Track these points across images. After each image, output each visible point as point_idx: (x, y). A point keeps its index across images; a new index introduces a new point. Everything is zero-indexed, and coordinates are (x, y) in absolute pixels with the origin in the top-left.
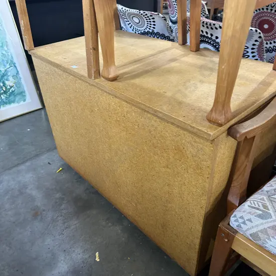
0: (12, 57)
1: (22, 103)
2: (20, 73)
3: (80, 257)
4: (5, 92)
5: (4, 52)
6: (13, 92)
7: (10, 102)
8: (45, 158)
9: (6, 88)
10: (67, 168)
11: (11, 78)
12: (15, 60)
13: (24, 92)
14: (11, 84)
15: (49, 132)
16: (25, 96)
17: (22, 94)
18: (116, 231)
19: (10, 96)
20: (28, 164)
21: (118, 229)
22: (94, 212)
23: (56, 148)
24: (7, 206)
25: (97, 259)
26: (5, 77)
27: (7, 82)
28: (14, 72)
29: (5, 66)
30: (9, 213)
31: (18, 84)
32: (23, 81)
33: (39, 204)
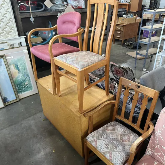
0: (28, 73)
1: (31, 91)
2: (31, 79)
3: (48, 150)
4: (24, 87)
5: (25, 72)
6: (27, 86)
7: (26, 91)
8: (38, 115)
9: (25, 85)
10: (46, 119)
11: (27, 82)
12: (29, 74)
13: (32, 86)
14: (27, 84)
15: (40, 104)
16: (32, 88)
17: (31, 87)
18: (61, 143)
19: (26, 88)
20: (32, 117)
21: (62, 142)
22: (55, 136)
23: (43, 111)
24: (25, 133)
25: (54, 152)
26: (25, 81)
27: (25, 83)
28: (29, 79)
29: (25, 77)
30: (25, 135)
31: (30, 84)
32: (32, 82)
33: (36, 132)
